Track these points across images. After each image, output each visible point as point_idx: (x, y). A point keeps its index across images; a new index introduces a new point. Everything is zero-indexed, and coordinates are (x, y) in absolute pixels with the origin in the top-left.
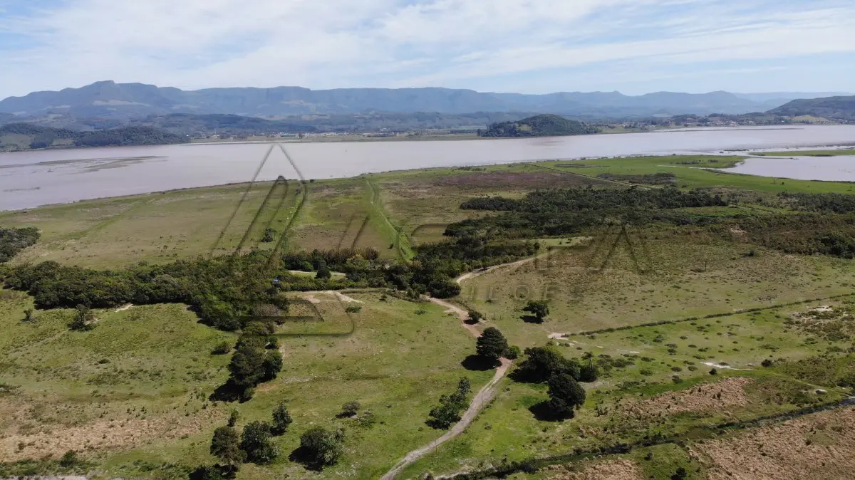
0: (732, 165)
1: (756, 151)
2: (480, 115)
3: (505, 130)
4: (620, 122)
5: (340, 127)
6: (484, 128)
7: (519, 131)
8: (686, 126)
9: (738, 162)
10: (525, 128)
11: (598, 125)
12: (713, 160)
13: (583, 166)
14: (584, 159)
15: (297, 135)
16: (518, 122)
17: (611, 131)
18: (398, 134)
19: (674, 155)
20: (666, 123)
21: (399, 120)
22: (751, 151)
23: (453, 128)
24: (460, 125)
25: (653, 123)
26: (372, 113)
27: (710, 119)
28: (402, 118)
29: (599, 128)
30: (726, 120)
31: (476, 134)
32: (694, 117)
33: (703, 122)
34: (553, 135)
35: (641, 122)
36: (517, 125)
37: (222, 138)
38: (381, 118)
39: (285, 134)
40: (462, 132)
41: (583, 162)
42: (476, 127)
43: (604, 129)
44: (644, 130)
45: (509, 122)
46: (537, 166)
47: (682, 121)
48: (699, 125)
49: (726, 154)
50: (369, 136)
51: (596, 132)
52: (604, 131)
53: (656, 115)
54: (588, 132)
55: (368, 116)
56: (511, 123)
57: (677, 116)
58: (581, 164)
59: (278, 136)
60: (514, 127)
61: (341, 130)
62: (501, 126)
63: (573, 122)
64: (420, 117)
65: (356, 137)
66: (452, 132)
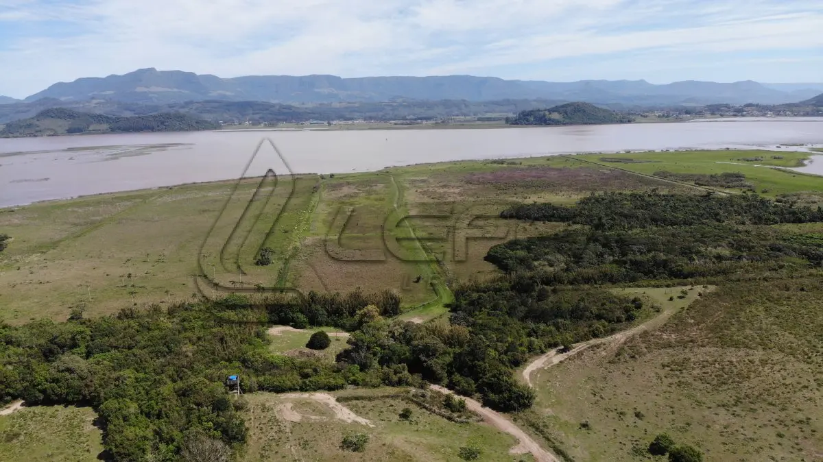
0: (800, 164)
1: (814, 146)
2: (507, 102)
3: (535, 117)
4: (651, 110)
5: (368, 114)
6: (511, 115)
7: (550, 120)
8: (722, 116)
9: (804, 159)
10: (555, 116)
11: (629, 114)
12: (777, 157)
13: (631, 160)
14: (629, 152)
15: (326, 123)
16: (549, 110)
17: (643, 120)
18: (425, 122)
19: (728, 149)
20: (701, 112)
21: (425, 108)
22: (810, 146)
23: (479, 116)
24: (487, 112)
25: (687, 113)
26: (400, 100)
27: (745, 109)
28: (429, 105)
29: (632, 117)
30: (763, 110)
31: (504, 122)
32: (727, 106)
33: (739, 112)
34: (586, 124)
35: (673, 111)
36: (547, 113)
37: (253, 124)
38: (408, 106)
39: (315, 122)
40: (489, 119)
41: (628, 156)
42: (505, 115)
43: (638, 118)
44: (678, 119)
45: (539, 110)
46: (580, 159)
47: (717, 110)
48: (735, 116)
49: (783, 149)
50: (395, 124)
51: (629, 122)
52: (637, 120)
53: (684, 104)
54: (621, 121)
55: (395, 104)
56: (542, 111)
57: (710, 106)
58: (627, 158)
59: (308, 123)
60: (544, 116)
61: (371, 118)
62: (530, 113)
63: (605, 111)
64: (446, 104)
65: (383, 124)
66: (479, 119)
